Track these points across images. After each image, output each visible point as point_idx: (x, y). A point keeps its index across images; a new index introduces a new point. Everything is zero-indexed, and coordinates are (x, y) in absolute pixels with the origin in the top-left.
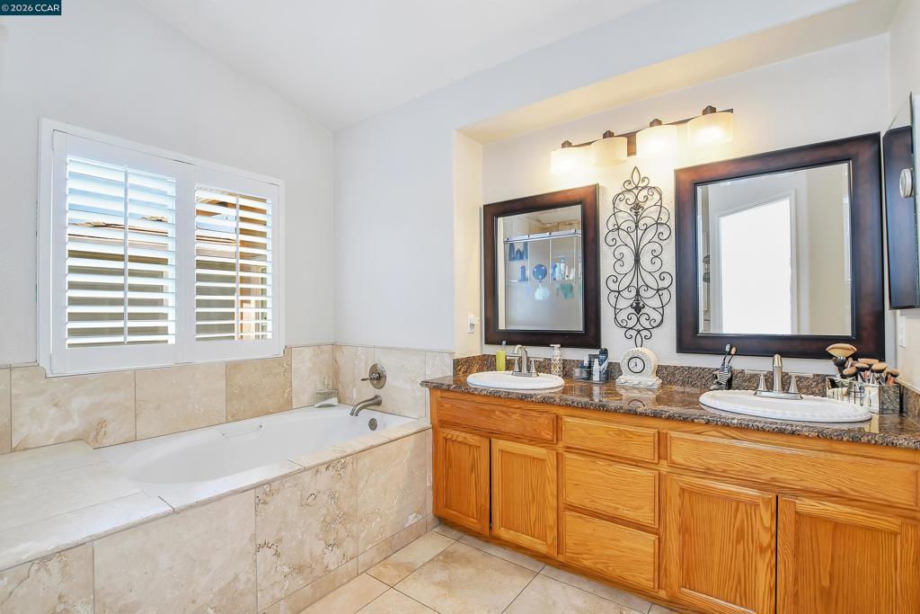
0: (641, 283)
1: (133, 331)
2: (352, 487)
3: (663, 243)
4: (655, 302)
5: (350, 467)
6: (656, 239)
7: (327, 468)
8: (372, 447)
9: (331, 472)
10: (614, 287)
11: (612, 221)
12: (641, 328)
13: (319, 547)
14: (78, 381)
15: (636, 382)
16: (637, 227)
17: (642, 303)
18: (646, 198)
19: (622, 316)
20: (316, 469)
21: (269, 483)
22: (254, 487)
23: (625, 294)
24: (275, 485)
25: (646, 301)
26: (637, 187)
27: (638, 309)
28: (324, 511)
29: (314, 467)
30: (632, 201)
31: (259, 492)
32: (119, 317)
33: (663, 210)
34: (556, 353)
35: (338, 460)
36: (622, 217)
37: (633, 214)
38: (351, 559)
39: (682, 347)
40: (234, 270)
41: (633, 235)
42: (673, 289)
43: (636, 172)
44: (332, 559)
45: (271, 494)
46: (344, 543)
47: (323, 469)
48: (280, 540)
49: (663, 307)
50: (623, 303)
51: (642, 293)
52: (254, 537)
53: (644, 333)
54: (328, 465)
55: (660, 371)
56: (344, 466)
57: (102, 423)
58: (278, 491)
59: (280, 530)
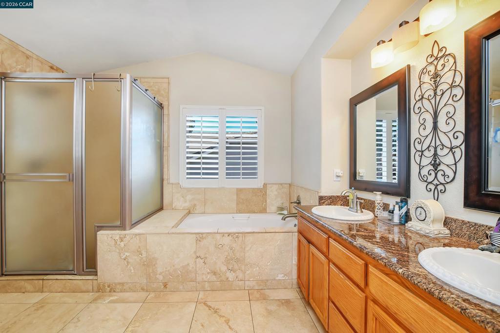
0: (438, 143)
1: (204, 174)
2: (242, 248)
3: (455, 104)
4: (450, 160)
5: (240, 238)
6: (450, 102)
7: (228, 235)
8: (254, 233)
9: (230, 237)
10: (419, 147)
11: (419, 93)
12: (438, 183)
13: (224, 268)
14: (189, 190)
15: (418, 228)
16: (435, 94)
17: (438, 161)
18: (444, 66)
19: (424, 172)
20: (223, 234)
21: (202, 234)
22: (196, 234)
23: (426, 153)
24: (204, 235)
25: (442, 159)
26: (436, 58)
27: (436, 165)
28: (226, 254)
29: (222, 233)
30: (433, 71)
31: (197, 236)
32: (199, 169)
33: (457, 73)
34: (378, 198)
35: (235, 233)
36: (425, 87)
37: (432, 83)
38: (241, 280)
39: (469, 203)
40: (240, 149)
41: (433, 101)
42: (463, 147)
43: (436, 44)
44: (231, 276)
45: (202, 238)
46: (237, 272)
47: (227, 235)
48: (206, 258)
49: (455, 164)
50: (426, 161)
51: (439, 152)
52: (195, 252)
53: (440, 187)
54: (229, 234)
55: (447, 222)
56: (237, 237)
57: (195, 205)
58: (205, 238)
59: (206, 254)
